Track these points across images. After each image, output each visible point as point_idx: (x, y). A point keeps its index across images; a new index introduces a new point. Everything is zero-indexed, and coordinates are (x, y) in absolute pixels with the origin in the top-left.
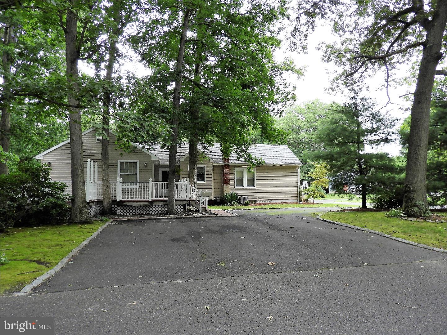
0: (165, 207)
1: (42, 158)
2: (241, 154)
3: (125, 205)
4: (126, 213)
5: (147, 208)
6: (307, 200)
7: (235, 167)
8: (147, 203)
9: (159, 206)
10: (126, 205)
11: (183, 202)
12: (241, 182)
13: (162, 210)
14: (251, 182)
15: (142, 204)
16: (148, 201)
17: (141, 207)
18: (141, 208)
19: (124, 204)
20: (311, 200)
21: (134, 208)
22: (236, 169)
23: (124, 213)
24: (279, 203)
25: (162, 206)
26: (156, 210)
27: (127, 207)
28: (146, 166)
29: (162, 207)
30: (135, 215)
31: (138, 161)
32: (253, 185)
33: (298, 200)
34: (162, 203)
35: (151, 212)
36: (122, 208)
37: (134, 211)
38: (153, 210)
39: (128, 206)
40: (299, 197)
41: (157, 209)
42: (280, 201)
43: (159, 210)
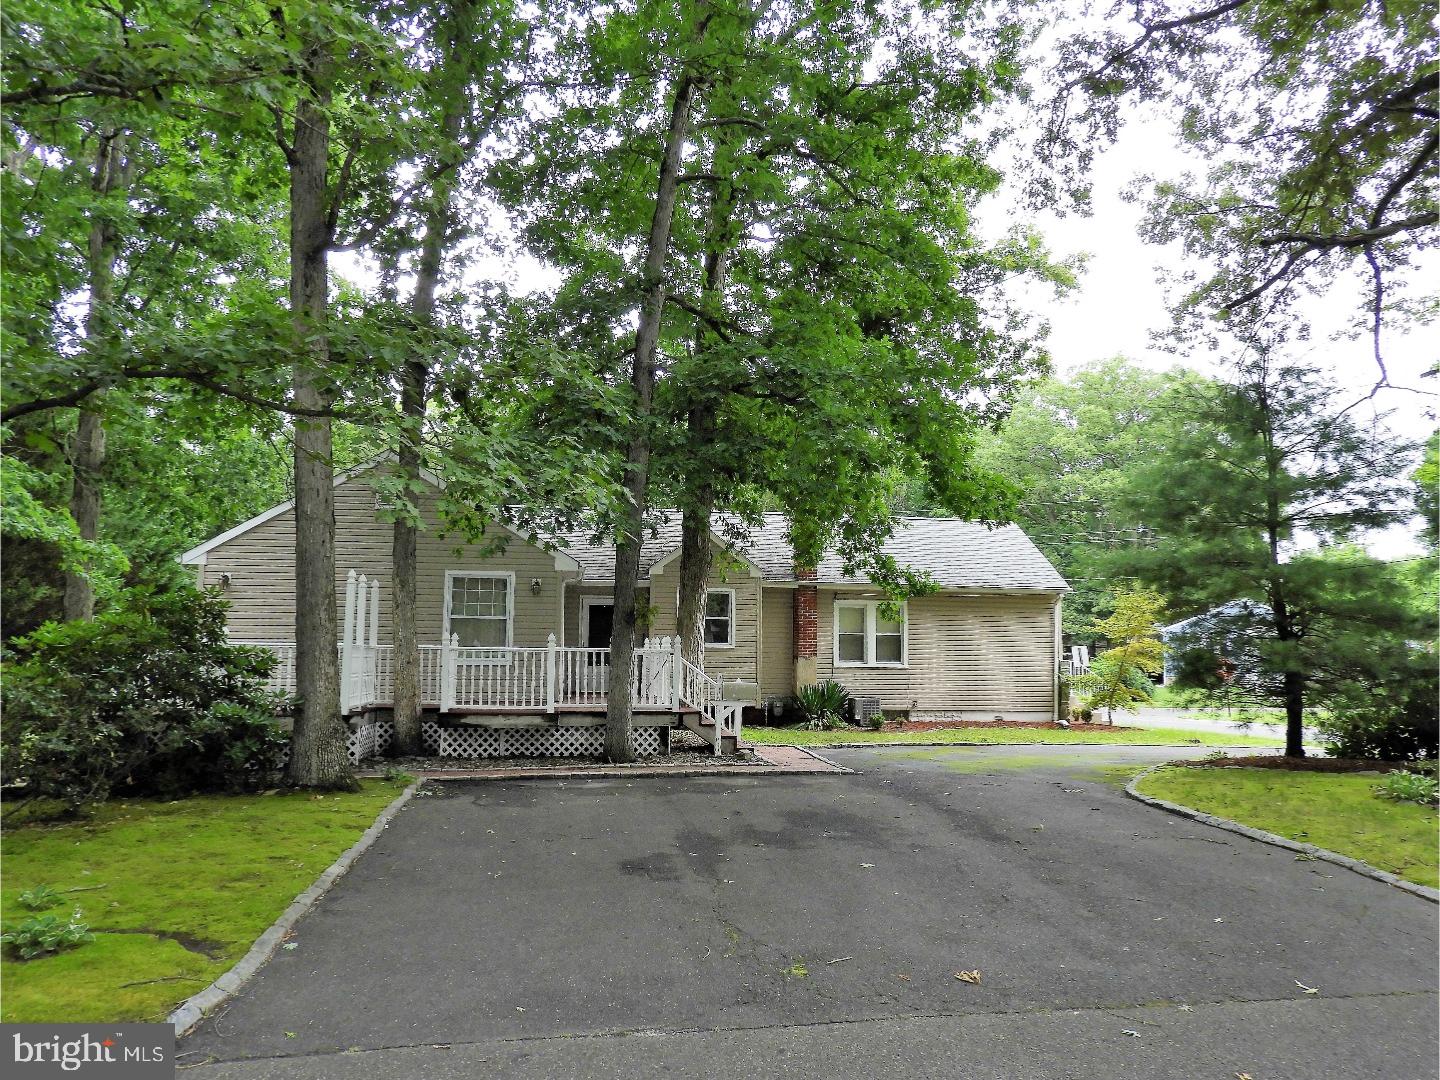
0: (597, 735)
1: (202, 561)
3: (466, 727)
4: (470, 751)
5: (537, 735)
6: (1087, 716)
7: (836, 594)
8: (538, 720)
9: (577, 730)
10: (470, 726)
11: (660, 717)
12: (854, 646)
13: (586, 745)
14: (892, 647)
15: (522, 722)
16: (543, 714)
17: (517, 731)
18: (517, 736)
19: (463, 720)
20: (1101, 714)
21: (496, 735)
22: (838, 604)
23: (460, 750)
24: (984, 725)
25: (587, 730)
26: (567, 745)
27: (471, 730)
28: (536, 590)
29: (587, 735)
30: (499, 758)
31: (513, 574)
32: (898, 658)
33: (1056, 716)
34: (588, 721)
35: (552, 749)
36: (456, 735)
37: (495, 745)
38: (557, 745)
39: (476, 727)
40: (1060, 704)
41: (572, 740)
42: (990, 718)
43: (577, 745)
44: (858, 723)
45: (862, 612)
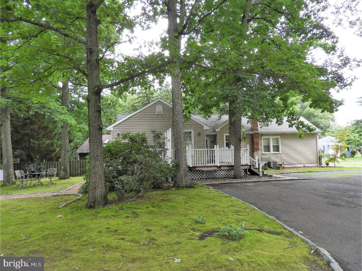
0: (228, 172)
1: (112, 129)
2: (293, 122)
3: (197, 171)
4: (196, 177)
5: (213, 172)
6: (327, 164)
7: (262, 135)
8: (216, 168)
9: (223, 171)
10: (198, 170)
11: (245, 166)
12: (267, 148)
13: (225, 175)
14: (277, 148)
15: (211, 169)
16: (217, 166)
17: (210, 171)
18: (210, 173)
19: (197, 169)
21: (202, 173)
22: (263, 137)
23: (193, 177)
24: (301, 167)
25: (225, 170)
26: (220, 175)
27: (198, 172)
28: (199, 134)
29: (226, 172)
30: (203, 179)
31: (193, 130)
32: (278, 151)
33: (319, 164)
34: (226, 168)
35: (216, 176)
36: (192, 173)
37: (202, 175)
38: (218, 175)
39: (200, 171)
40: (319, 161)
41: (222, 173)
42: (302, 165)
43: (223, 175)
44: (272, 168)
45: (268, 139)
